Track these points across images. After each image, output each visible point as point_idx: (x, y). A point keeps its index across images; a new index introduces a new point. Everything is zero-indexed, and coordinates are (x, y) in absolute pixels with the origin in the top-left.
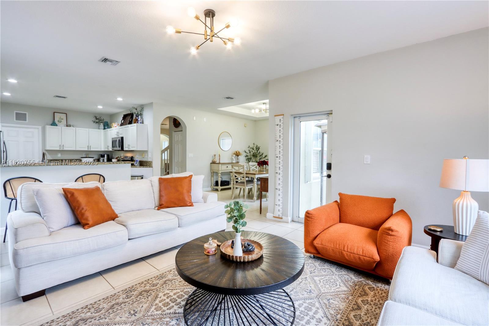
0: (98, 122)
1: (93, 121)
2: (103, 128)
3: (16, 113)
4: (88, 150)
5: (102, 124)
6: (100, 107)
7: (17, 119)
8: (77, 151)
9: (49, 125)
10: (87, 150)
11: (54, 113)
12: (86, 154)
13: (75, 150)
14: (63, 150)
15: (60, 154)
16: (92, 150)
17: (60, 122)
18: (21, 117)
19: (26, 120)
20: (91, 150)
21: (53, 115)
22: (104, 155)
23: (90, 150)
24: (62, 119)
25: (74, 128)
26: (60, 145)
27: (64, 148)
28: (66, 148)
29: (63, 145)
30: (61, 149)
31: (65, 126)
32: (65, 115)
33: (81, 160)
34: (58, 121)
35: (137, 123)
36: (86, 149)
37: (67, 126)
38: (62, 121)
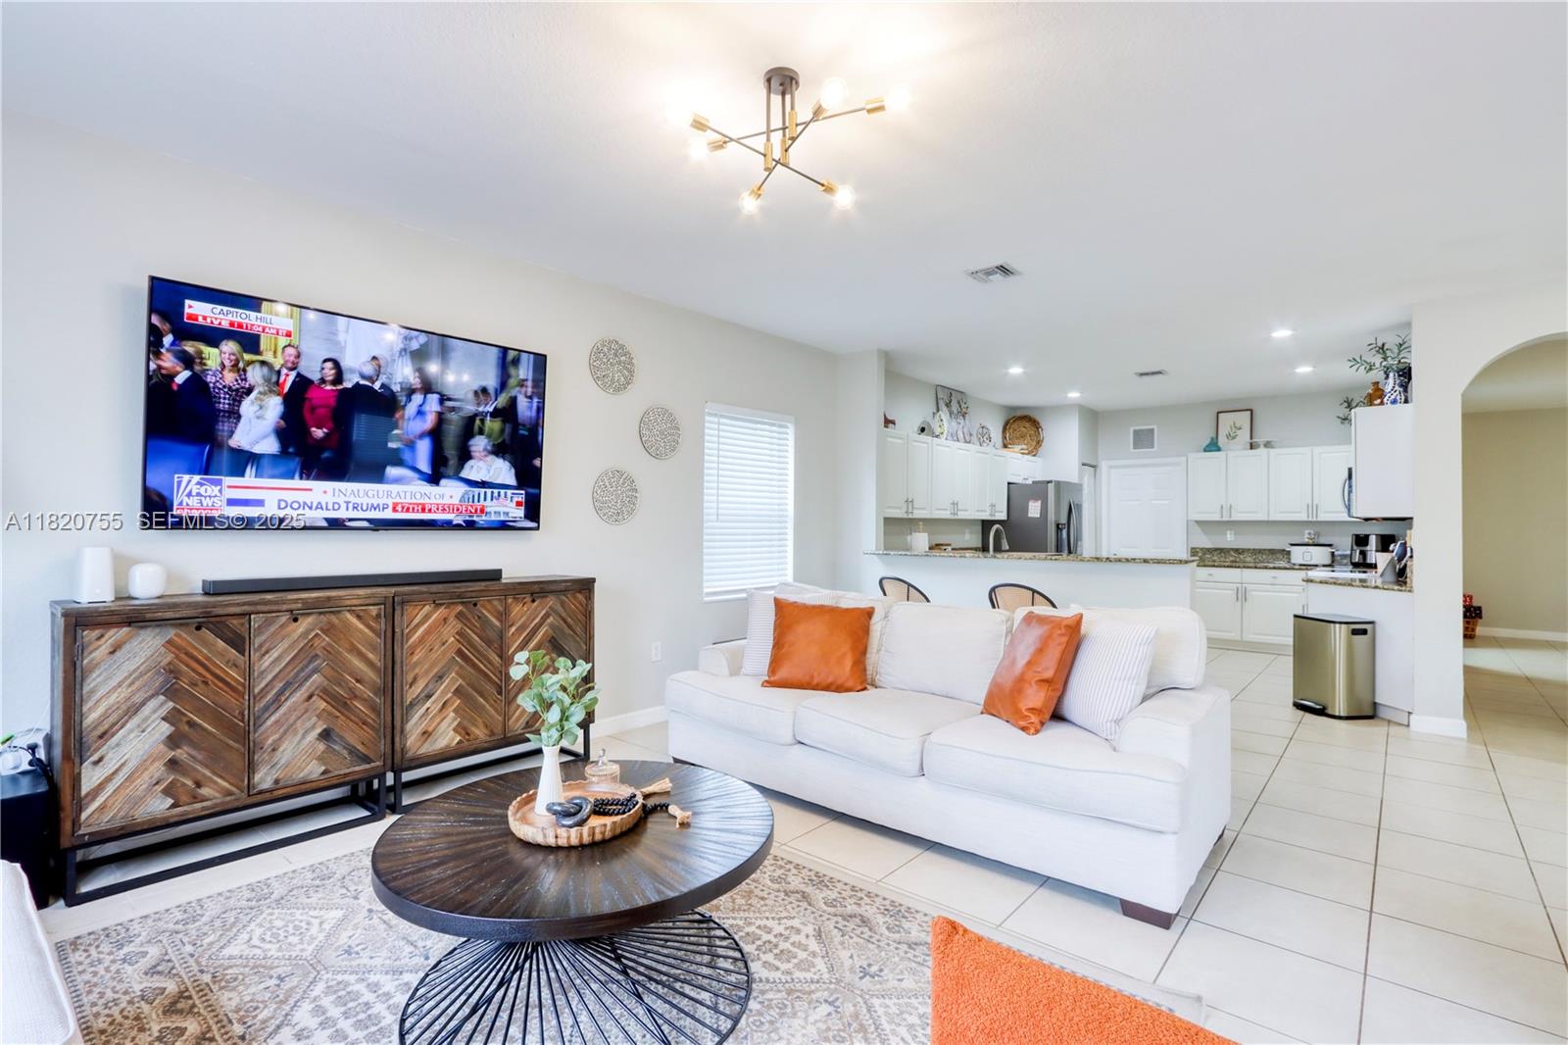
1: (1339, 417)
3: (1135, 431)
4: (1310, 520)
6: (1304, 370)
7: (1136, 446)
8: (1272, 521)
9: (1198, 451)
10: (1305, 519)
11: (1219, 412)
13: (1266, 519)
14: (1230, 519)
15: (1233, 532)
16: (1323, 519)
17: (1234, 438)
18: (1143, 439)
19: (1153, 447)
20: (1319, 519)
21: (1215, 421)
22: (1367, 537)
23: (1315, 519)
24: (1240, 429)
25: (1268, 452)
26: (1222, 507)
27: (1233, 514)
28: (1239, 515)
29: (1226, 506)
30: (1225, 519)
31: (1245, 449)
32: (1249, 412)
33: (1289, 553)
34: (1228, 436)
35: (1382, 403)
36: (1303, 517)
37: (1251, 448)
38: (1238, 432)
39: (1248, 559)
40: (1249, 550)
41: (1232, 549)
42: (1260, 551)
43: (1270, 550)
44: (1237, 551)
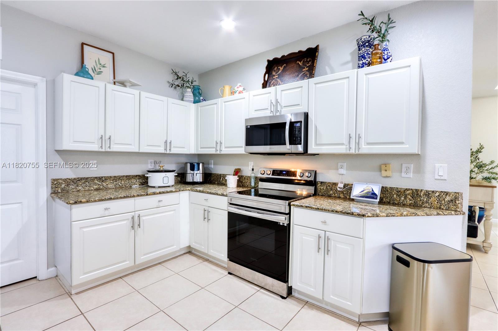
0: (180, 85)
1: (168, 82)
2: (193, 100)
4: (166, 152)
5: (189, 90)
8: (141, 153)
11: (83, 44)
12: (155, 163)
13: (137, 151)
14: (109, 150)
17: (100, 72)
20: (172, 152)
21: (80, 51)
24: (104, 67)
25: (136, 92)
26: (102, 138)
27: (112, 146)
29: (107, 137)
30: (103, 150)
32: (111, 55)
34: (94, 69)
38: (103, 69)
39: (110, 186)
40: (111, 177)
41: (96, 178)
42: (120, 178)
43: (127, 176)
44: (100, 179)
